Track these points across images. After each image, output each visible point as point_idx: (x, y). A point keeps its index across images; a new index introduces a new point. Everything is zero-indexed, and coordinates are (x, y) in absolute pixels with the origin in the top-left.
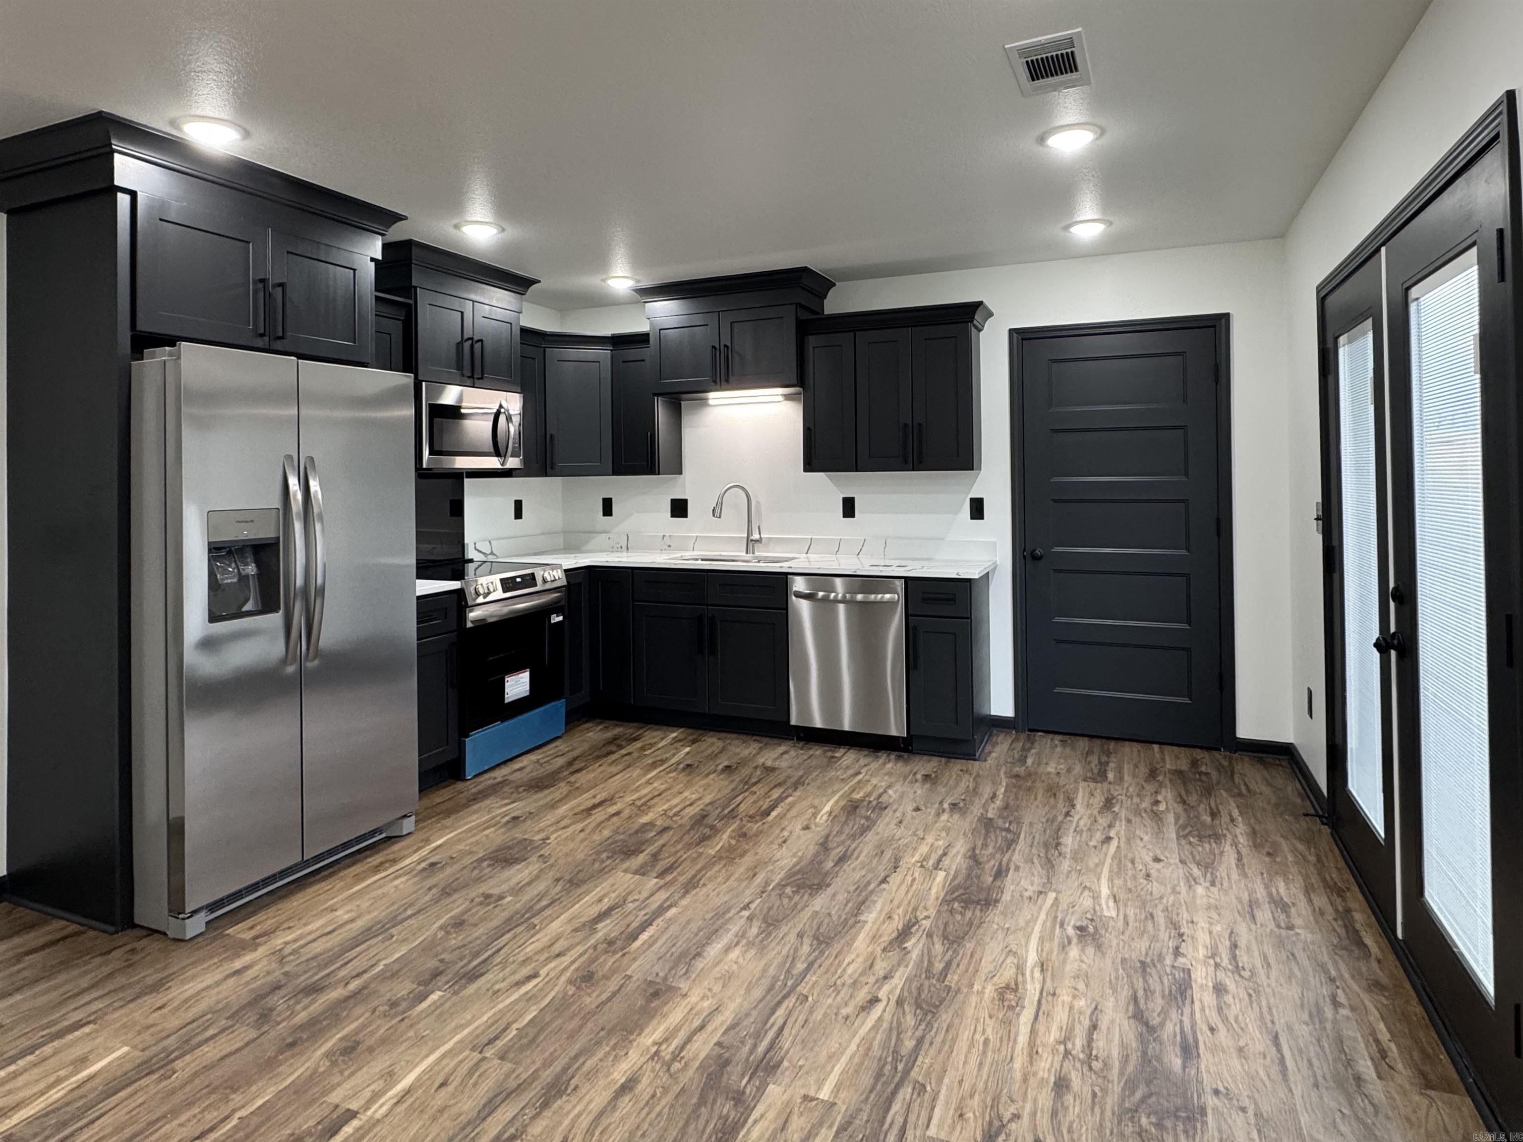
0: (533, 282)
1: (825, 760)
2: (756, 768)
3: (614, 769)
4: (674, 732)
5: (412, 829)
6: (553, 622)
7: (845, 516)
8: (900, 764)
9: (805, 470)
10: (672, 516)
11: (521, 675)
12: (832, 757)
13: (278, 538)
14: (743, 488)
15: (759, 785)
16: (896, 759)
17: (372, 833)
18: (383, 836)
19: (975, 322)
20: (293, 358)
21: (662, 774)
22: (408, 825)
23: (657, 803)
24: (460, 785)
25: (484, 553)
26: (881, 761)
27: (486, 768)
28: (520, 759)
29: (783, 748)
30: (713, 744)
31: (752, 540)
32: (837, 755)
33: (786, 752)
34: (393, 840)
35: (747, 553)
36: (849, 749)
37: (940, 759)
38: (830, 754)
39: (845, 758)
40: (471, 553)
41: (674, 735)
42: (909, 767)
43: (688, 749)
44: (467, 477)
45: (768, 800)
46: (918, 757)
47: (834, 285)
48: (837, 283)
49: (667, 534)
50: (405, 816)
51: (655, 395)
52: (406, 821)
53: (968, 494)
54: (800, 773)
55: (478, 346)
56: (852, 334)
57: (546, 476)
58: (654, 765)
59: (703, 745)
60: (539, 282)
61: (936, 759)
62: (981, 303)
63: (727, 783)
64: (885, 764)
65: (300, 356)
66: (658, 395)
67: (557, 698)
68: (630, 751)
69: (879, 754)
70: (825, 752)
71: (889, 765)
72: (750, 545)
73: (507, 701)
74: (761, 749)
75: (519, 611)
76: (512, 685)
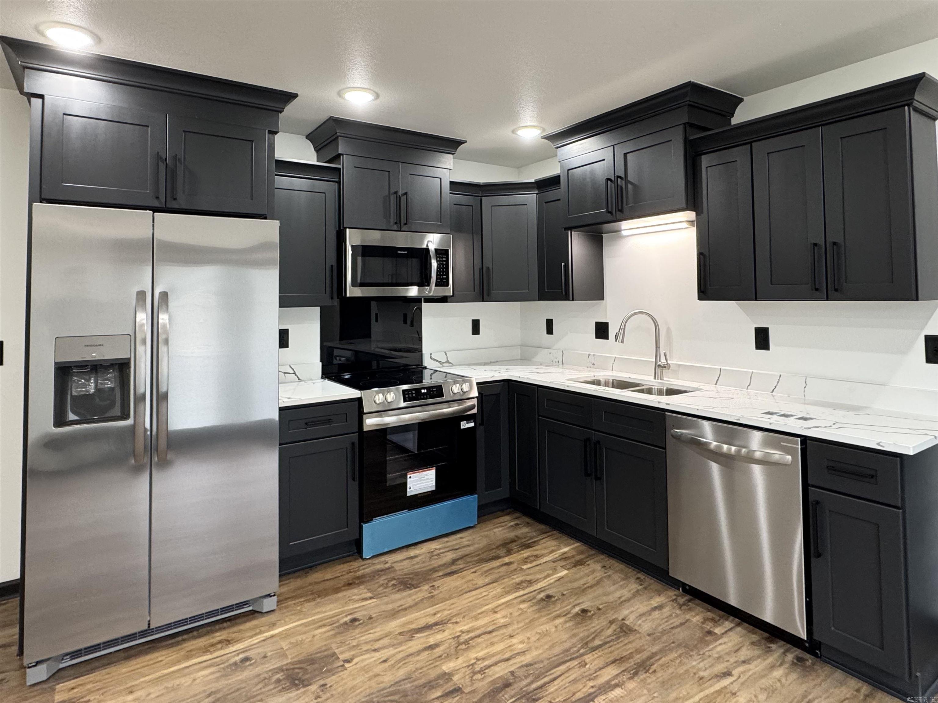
0: (459, 143)
1: (699, 634)
2: (611, 622)
3: (480, 582)
4: (567, 545)
5: (274, 607)
6: (462, 427)
7: (758, 347)
8: (794, 676)
9: (700, 298)
10: (597, 337)
11: (425, 473)
12: (710, 633)
13: (129, 359)
14: (649, 315)
15: (598, 653)
16: (793, 664)
17: (240, 605)
18: (250, 608)
19: (915, 104)
20: (148, 211)
21: (515, 601)
22: (269, 604)
23: (478, 644)
24: (356, 564)
25: (440, 362)
26: (770, 660)
27: (386, 550)
28: (420, 545)
29: (657, 601)
30: (593, 571)
31: (660, 366)
32: (718, 630)
33: (660, 607)
34: (256, 615)
35: (655, 378)
36: (738, 625)
37: (860, 684)
38: (708, 626)
39: (725, 639)
40: (427, 362)
41: (566, 549)
42: (804, 687)
43: (565, 572)
44: (425, 302)
45: (591, 684)
46: (828, 669)
47: (741, 100)
48: (745, 98)
49: (592, 354)
50: (269, 596)
51: (567, 229)
52: (266, 601)
53: (922, 329)
54: (655, 649)
55: (403, 199)
56: (748, 146)
57: (483, 301)
58: (518, 586)
59: (583, 570)
60: (466, 142)
61: (854, 683)
62: (923, 75)
63: (565, 636)
64: (772, 667)
65: (155, 210)
66: (571, 228)
67: (471, 492)
68: (512, 560)
69: (773, 646)
70: (706, 620)
71: (778, 673)
72: (658, 370)
73: (409, 494)
74: (636, 594)
75: (443, 414)
76: (413, 481)
